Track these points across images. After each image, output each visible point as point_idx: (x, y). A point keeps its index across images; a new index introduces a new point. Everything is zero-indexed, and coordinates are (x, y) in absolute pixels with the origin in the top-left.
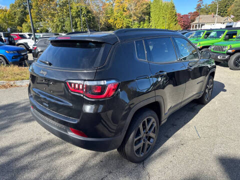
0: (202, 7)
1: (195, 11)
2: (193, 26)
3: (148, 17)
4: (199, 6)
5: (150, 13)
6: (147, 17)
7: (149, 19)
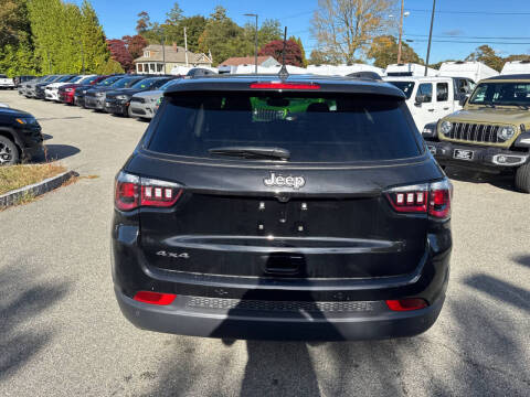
0: (149, 28)
1: (136, 33)
2: (140, 66)
3: (24, 33)
4: (142, 25)
5: (29, 26)
6: (22, 35)
7: (31, 42)
